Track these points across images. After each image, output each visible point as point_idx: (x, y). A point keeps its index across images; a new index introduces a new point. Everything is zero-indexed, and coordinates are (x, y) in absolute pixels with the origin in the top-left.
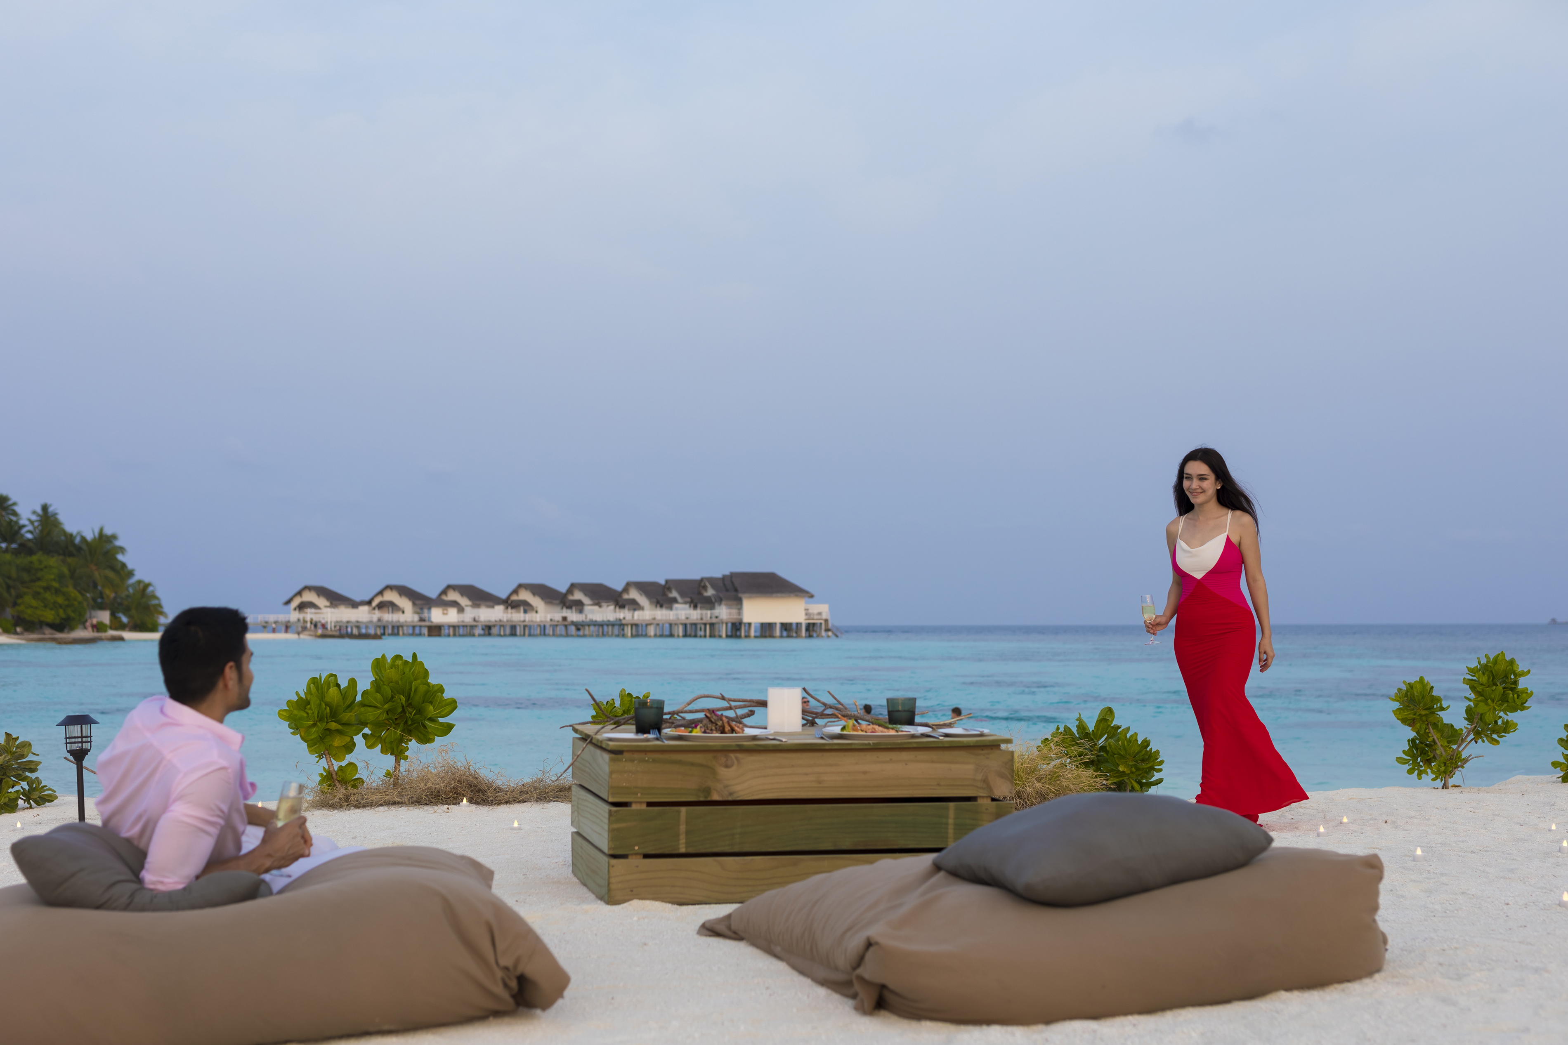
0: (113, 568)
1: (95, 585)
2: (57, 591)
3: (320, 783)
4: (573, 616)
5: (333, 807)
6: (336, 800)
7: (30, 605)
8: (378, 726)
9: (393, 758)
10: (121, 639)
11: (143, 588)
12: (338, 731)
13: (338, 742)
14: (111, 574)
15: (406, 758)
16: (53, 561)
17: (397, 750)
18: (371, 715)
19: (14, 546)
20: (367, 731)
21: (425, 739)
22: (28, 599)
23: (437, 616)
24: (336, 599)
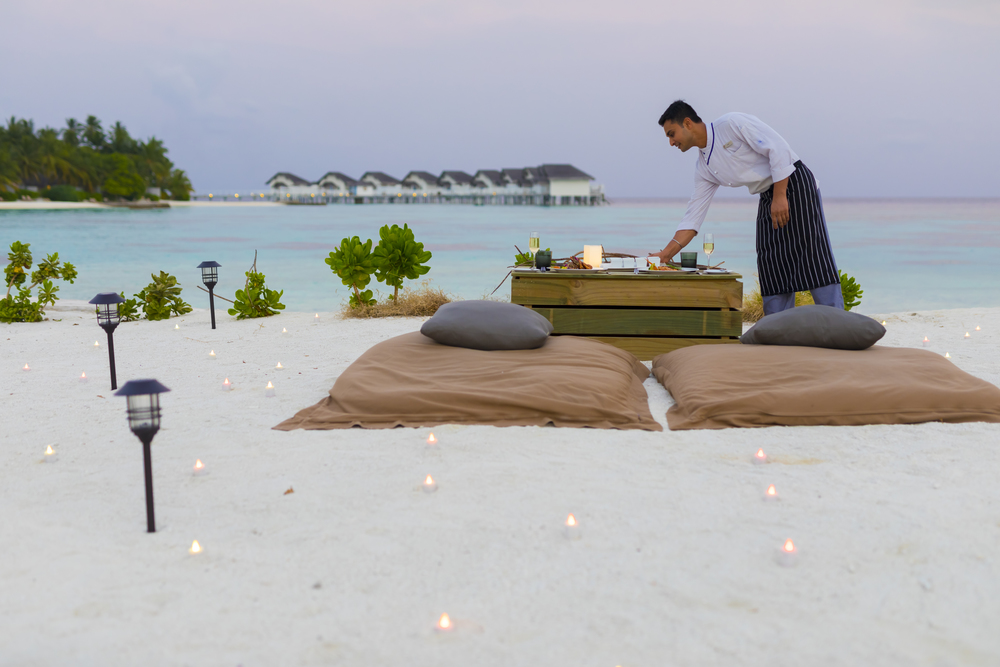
0: (161, 161)
1: (150, 172)
2: (128, 176)
3: (350, 302)
4: (444, 191)
5: (360, 317)
6: (362, 312)
7: (112, 185)
8: (384, 268)
9: (393, 287)
10: (167, 206)
11: (180, 175)
12: (362, 272)
13: (361, 278)
14: (159, 165)
15: (401, 287)
16: (125, 157)
17: (396, 283)
18: (381, 261)
19: (100, 148)
20: (378, 271)
21: (413, 275)
22: (111, 181)
23: (360, 191)
24: (297, 181)
